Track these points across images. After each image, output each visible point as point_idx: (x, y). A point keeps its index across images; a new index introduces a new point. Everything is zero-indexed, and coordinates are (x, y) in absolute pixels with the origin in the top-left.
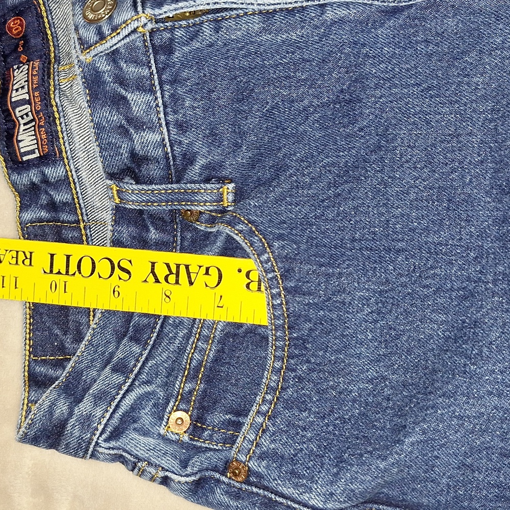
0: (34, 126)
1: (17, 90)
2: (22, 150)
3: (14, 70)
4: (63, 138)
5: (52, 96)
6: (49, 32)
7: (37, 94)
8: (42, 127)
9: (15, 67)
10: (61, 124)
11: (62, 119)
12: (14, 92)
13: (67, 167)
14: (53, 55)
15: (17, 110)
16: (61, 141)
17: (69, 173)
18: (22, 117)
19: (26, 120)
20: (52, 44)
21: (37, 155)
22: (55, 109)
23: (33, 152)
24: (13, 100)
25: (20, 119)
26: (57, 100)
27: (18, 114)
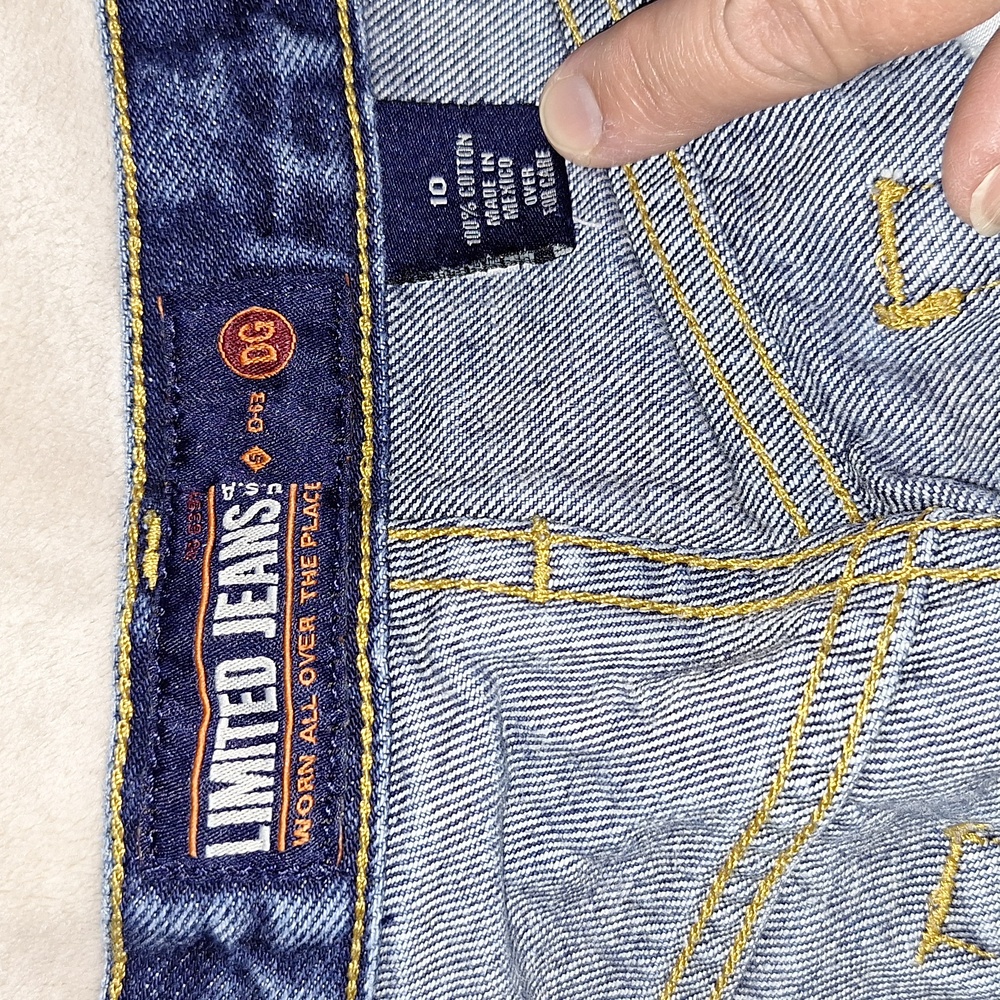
0: (276, 738)
1: (235, 594)
2: (213, 822)
3: (222, 506)
4: (373, 800)
5: (362, 640)
6: (367, 390)
7: (307, 623)
8: (307, 748)
9: (228, 491)
10: (376, 747)
11: (384, 733)
12: (223, 598)
13: (360, 905)
14: (367, 472)
15: (223, 668)
16: (365, 808)
17: (358, 926)
18: (235, 697)
19: (248, 706)
20: (369, 430)
21: (262, 843)
22: (365, 687)
23: (250, 831)
24: (218, 630)
25: (224, 699)
26: (380, 660)
27: (222, 683)
